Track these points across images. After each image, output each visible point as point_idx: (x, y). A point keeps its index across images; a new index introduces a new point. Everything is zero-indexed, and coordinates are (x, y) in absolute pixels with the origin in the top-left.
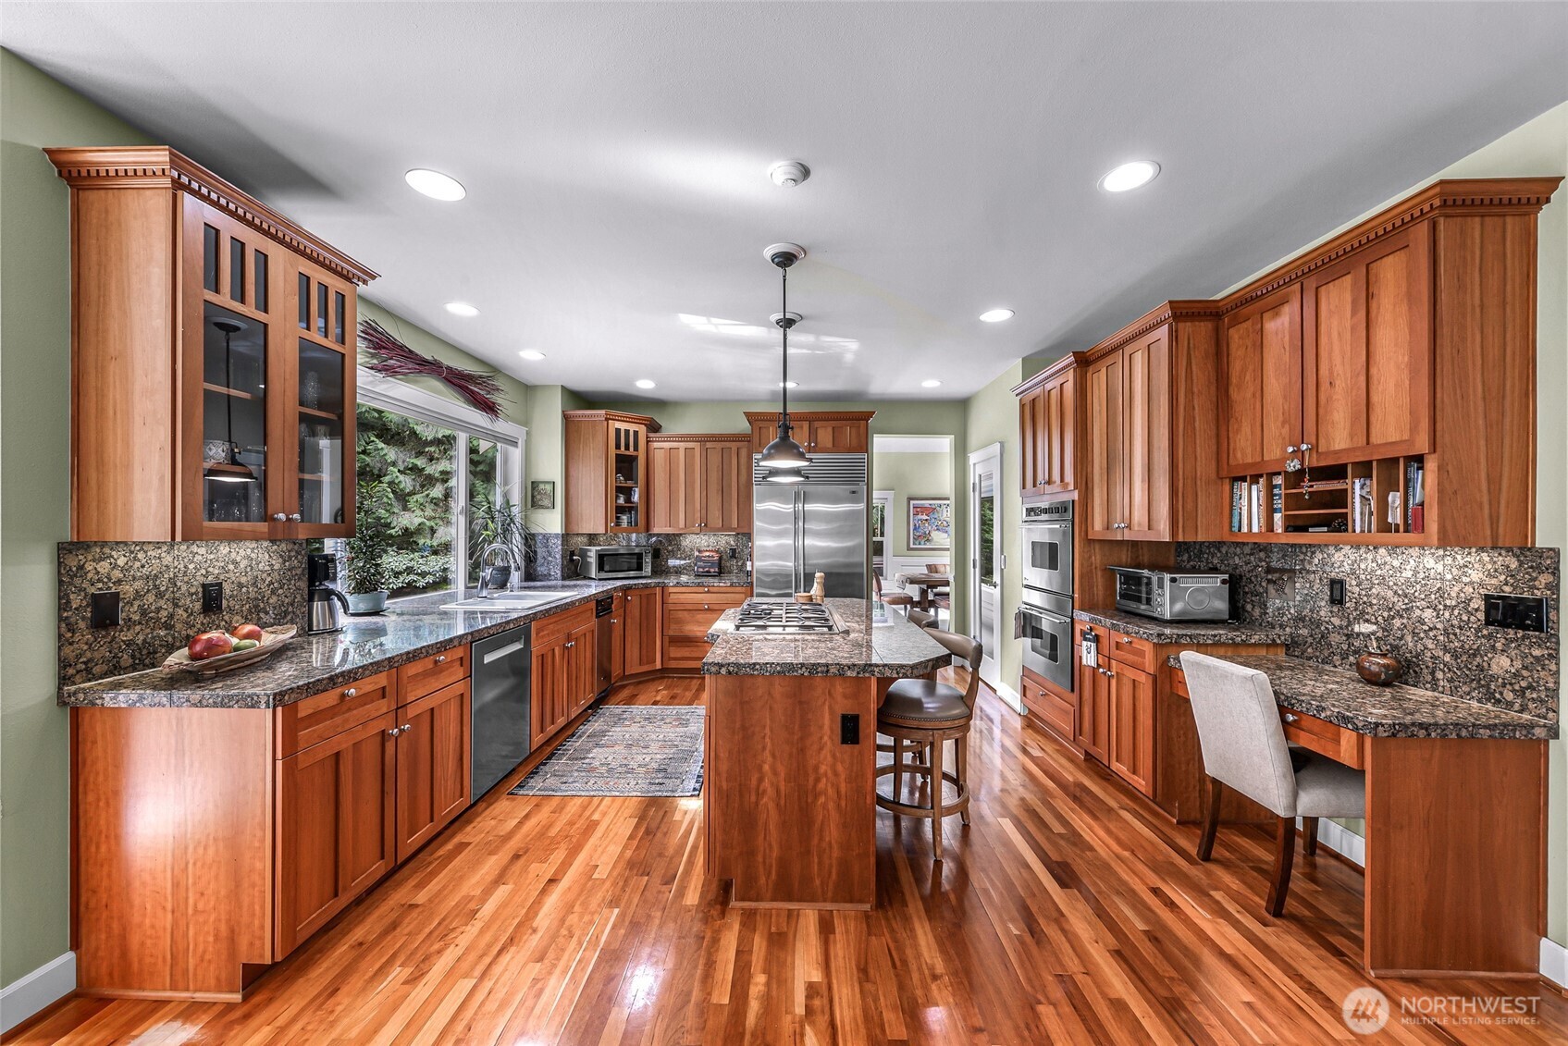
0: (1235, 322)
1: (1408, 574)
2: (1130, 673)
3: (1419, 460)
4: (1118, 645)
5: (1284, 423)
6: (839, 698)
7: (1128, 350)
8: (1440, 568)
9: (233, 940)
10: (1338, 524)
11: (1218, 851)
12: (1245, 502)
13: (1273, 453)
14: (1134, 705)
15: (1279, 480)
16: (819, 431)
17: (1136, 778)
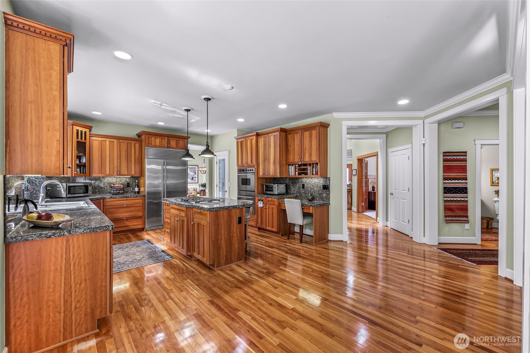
0: (290, 134)
1: (313, 182)
2: (271, 206)
3: (317, 164)
4: (268, 201)
5: (298, 155)
6: (237, 213)
7: (269, 135)
8: (317, 181)
9: (93, 313)
10: (306, 174)
11: (290, 238)
12: (291, 169)
13: (296, 160)
14: (273, 213)
15: (297, 166)
16: (171, 141)
17: (273, 229)
